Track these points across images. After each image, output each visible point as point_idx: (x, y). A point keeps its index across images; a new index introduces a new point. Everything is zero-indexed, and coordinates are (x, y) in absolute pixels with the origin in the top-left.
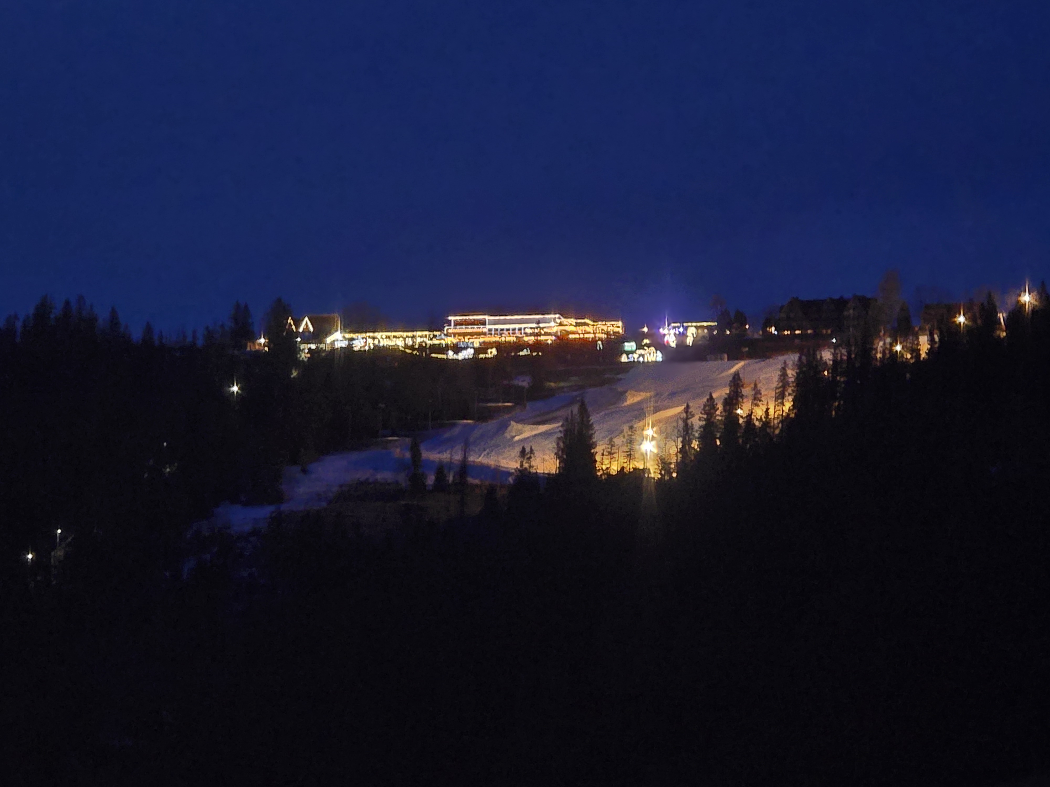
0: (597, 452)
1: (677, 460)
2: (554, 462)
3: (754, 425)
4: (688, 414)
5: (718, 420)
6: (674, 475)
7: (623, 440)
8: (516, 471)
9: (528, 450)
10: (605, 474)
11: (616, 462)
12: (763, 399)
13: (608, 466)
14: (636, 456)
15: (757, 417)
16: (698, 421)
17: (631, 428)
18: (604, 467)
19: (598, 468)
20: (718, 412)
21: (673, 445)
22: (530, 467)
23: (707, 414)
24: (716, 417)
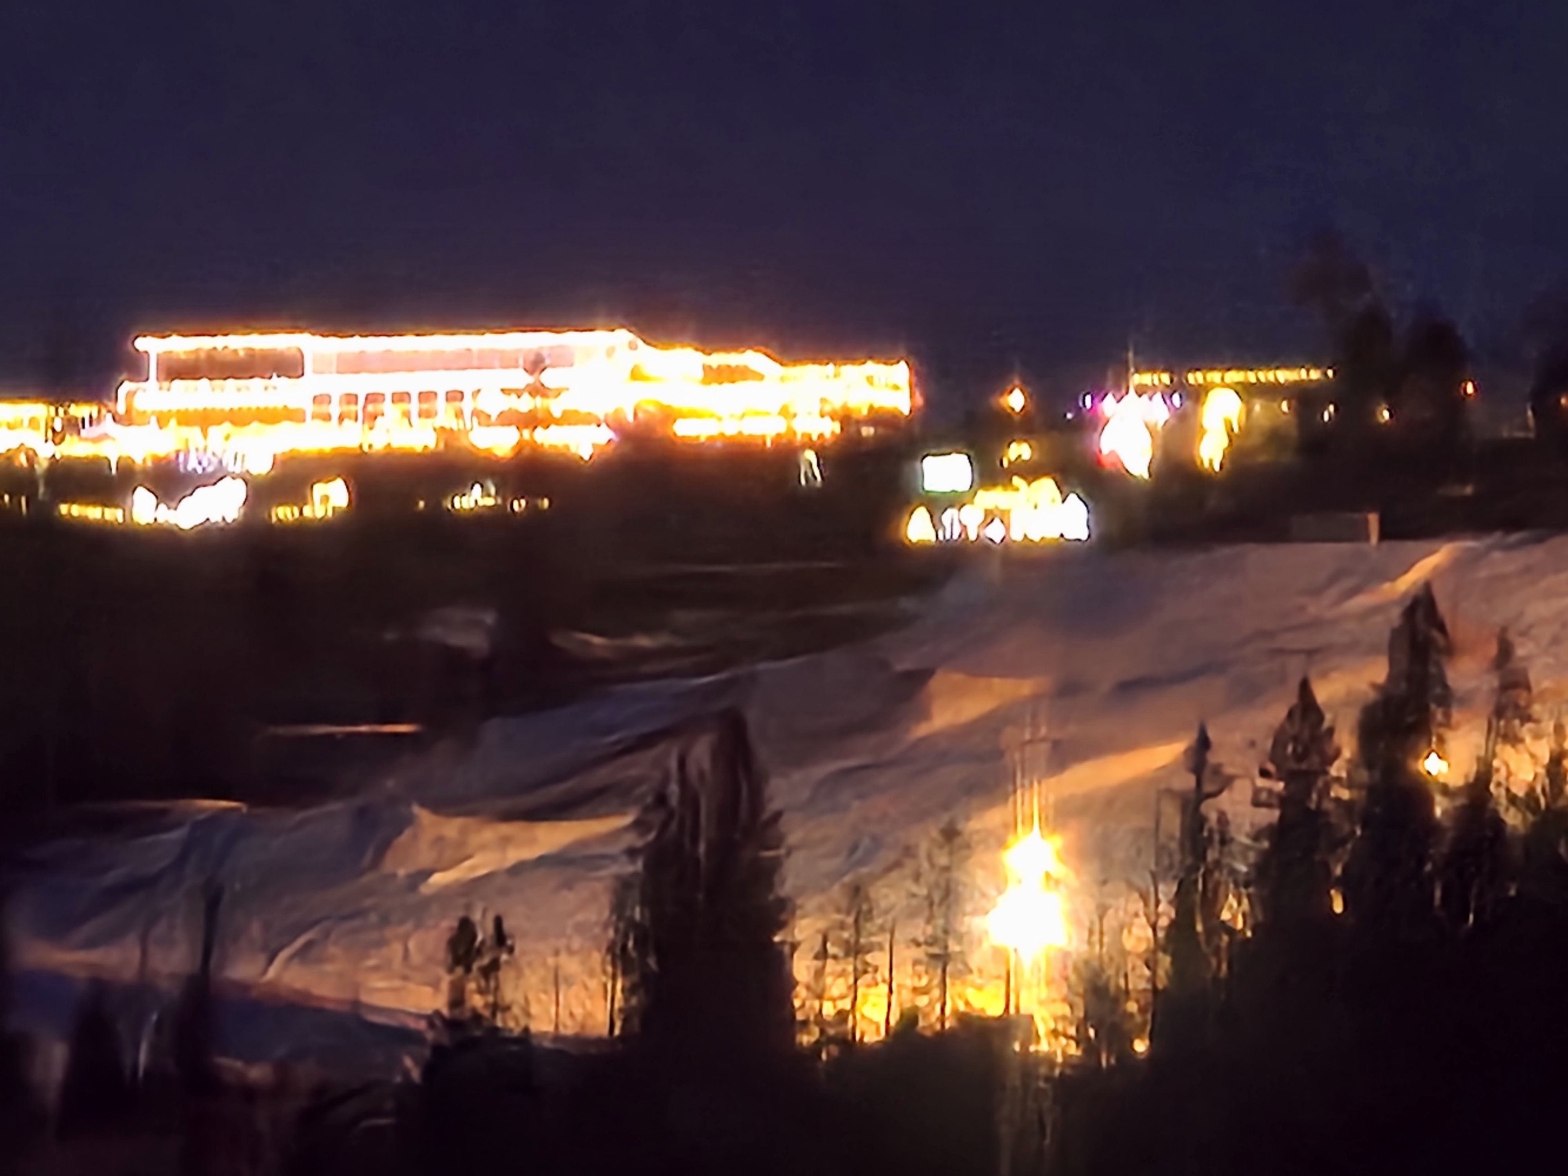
0: (794, 947)
1: (1153, 980)
2: (605, 986)
3: (1499, 823)
4: (1207, 773)
5: (1338, 800)
6: (1140, 1046)
7: (914, 889)
8: (431, 1025)
9: (484, 933)
10: (831, 1040)
11: (884, 988)
12: (1537, 709)
13: (846, 1004)
14: (974, 961)
15: (1514, 790)
16: (1249, 809)
17: (950, 834)
18: (829, 1010)
19: (800, 1016)
20: (1337, 769)
21: (1136, 915)
22: (496, 1008)
23: (1288, 776)
24: (1327, 787)
